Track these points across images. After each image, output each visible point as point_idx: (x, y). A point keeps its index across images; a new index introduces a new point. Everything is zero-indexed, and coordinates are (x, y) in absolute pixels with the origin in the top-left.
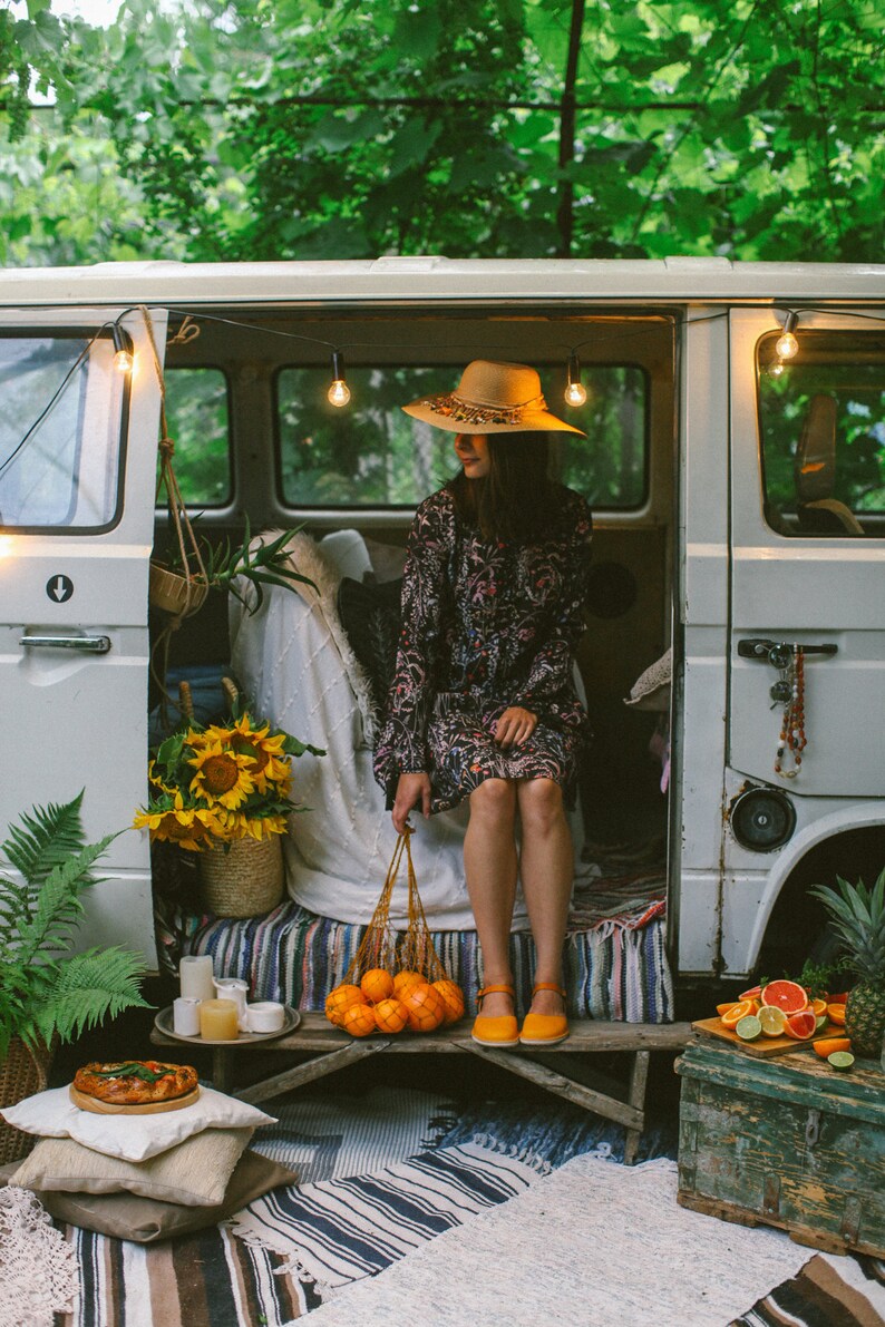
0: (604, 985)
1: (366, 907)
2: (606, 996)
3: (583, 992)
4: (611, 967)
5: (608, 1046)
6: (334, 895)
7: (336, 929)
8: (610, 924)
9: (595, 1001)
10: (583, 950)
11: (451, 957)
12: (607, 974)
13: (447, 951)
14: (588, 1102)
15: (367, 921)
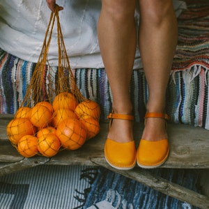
0: (192, 108)
1: (34, 52)
2: (193, 115)
3: (178, 111)
4: (197, 97)
5: (196, 166)
6: (15, 42)
7: (17, 65)
8: (198, 66)
9: (186, 117)
10: (180, 85)
11: (92, 86)
12: (194, 102)
13: (89, 82)
14: (180, 197)
15: (36, 61)
